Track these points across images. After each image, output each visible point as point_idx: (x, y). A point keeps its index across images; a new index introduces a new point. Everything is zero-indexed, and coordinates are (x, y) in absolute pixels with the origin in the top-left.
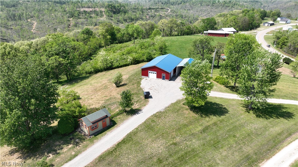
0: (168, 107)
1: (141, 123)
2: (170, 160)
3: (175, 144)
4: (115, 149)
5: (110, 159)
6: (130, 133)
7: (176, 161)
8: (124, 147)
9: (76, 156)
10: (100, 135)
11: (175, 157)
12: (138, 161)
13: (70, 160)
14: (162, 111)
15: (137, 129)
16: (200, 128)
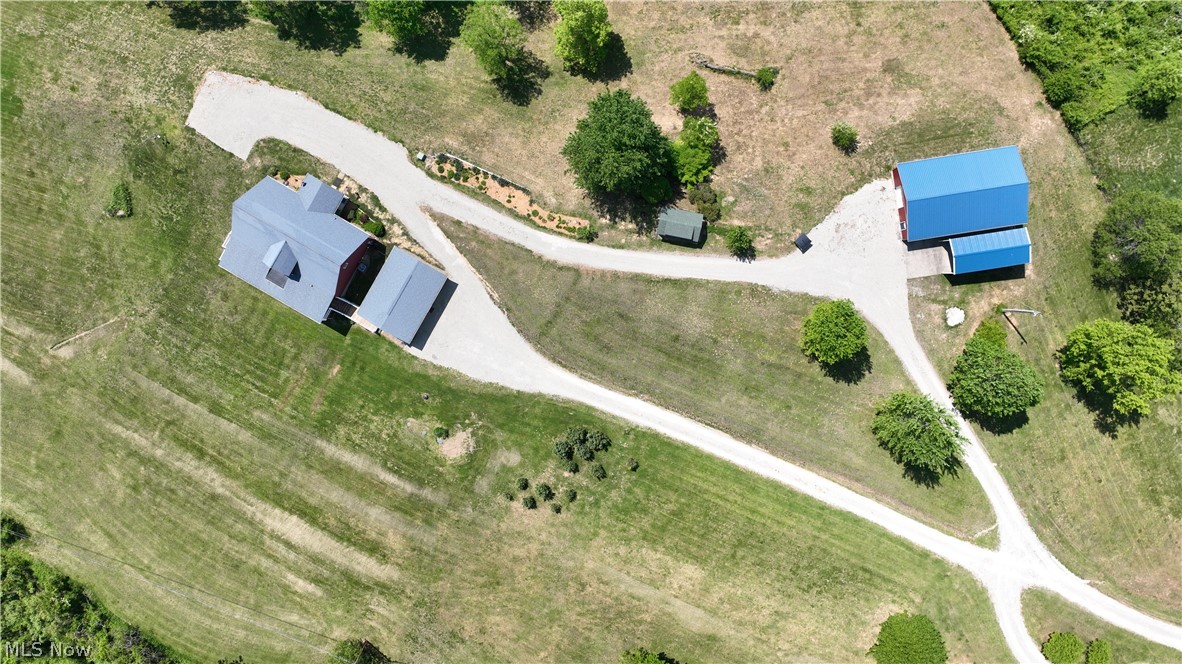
0: (791, 294)
1: (722, 279)
2: (686, 349)
3: (715, 341)
4: (658, 282)
5: (642, 286)
6: (694, 279)
7: (688, 356)
8: (668, 290)
9: (622, 247)
10: (668, 245)
11: (694, 352)
12: (659, 317)
13: (613, 247)
14: (775, 290)
15: (708, 282)
16: (772, 359)
